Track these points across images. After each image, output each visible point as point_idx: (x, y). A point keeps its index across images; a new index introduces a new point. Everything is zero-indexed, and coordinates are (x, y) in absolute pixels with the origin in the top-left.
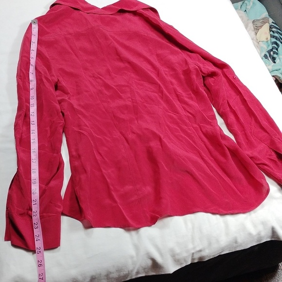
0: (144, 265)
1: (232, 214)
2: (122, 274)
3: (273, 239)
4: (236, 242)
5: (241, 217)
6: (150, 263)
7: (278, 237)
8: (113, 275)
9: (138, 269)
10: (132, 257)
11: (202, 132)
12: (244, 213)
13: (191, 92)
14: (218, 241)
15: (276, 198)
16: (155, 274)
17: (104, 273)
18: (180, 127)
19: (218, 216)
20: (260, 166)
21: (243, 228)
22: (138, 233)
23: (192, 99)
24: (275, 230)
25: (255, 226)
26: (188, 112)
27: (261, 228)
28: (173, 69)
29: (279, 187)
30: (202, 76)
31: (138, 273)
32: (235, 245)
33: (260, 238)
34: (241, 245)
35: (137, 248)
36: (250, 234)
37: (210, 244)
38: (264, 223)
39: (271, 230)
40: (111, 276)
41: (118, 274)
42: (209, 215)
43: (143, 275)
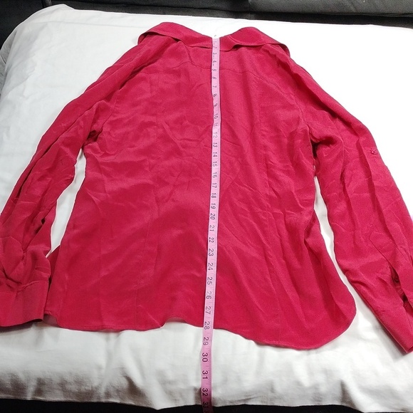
0: (116, 383)
1: (277, 346)
2: (83, 389)
3: (344, 404)
4: (272, 390)
5: (291, 354)
6: (125, 383)
7: (351, 402)
8: (70, 386)
9: (107, 389)
10: (99, 368)
11: (285, 221)
12: (298, 349)
13: (289, 164)
14: (239, 380)
15: (365, 340)
16: (133, 403)
17: (56, 380)
18: (251, 209)
19: (252, 343)
20: (356, 285)
21: (289, 370)
22: (118, 336)
23: (288, 173)
24: (346, 389)
25: (311, 373)
26: (274, 190)
27: (320, 378)
28: (277, 130)
29: (377, 323)
30: (311, 141)
31: (108, 394)
32: (270, 395)
33: (318, 396)
34: (280, 398)
35: (110, 356)
36: (299, 383)
37: (225, 381)
38: (327, 373)
39: (339, 386)
40: (69, 387)
41: (77, 387)
42: (239, 337)
43: (117, 401)
